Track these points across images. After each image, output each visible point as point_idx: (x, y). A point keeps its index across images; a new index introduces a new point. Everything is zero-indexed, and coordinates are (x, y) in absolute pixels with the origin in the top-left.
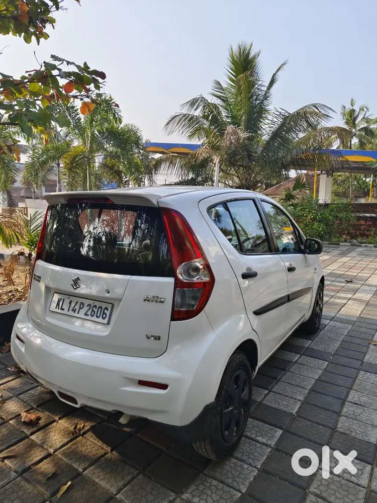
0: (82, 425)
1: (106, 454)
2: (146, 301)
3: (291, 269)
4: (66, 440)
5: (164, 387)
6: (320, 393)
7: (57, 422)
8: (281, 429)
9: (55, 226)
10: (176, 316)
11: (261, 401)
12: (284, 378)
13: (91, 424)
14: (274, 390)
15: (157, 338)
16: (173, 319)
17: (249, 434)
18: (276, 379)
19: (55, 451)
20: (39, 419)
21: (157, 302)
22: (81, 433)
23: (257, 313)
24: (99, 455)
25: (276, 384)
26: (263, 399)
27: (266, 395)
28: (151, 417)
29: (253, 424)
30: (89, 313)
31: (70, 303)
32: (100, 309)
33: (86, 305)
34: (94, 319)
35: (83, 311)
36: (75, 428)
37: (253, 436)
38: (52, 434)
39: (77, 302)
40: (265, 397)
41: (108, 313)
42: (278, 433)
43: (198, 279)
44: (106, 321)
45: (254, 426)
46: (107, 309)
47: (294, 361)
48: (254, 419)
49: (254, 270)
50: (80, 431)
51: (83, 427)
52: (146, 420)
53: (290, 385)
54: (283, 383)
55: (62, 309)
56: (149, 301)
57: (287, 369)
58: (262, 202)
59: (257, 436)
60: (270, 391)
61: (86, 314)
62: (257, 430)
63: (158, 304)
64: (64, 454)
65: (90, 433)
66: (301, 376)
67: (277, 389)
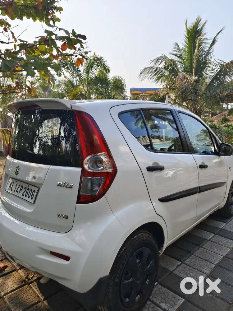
0: (32, 276)
1: (39, 302)
2: (59, 186)
3: (202, 167)
4: (16, 287)
5: (67, 258)
6: (225, 268)
7: (17, 271)
8: (184, 299)
9: (17, 132)
10: (82, 199)
11: (173, 271)
12: (196, 253)
13: (38, 276)
14: (186, 262)
15: (66, 217)
16: (79, 202)
17: (154, 299)
18: (191, 253)
19: (4, 295)
20: (6, 267)
21: (67, 187)
22: (29, 282)
23: (162, 200)
24: (33, 303)
25: (189, 257)
26: (175, 269)
27: (179, 266)
28: (60, 281)
29: (161, 290)
30: (24, 194)
31: (16, 186)
32: (31, 191)
33: (24, 187)
34: (27, 198)
35: (22, 192)
36: (26, 278)
37: (158, 302)
38: (9, 280)
39: (20, 186)
40: (177, 267)
41: (35, 194)
42: (179, 302)
43: (101, 169)
44: (32, 201)
45: (161, 293)
46: (34, 191)
47: (208, 239)
48: (163, 286)
49: (161, 164)
50: (28, 281)
51: (32, 278)
52: (57, 283)
53: (200, 259)
54: (195, 257)
55: (12, 190)
56: (61, 186)
57: (200, 245)
58: (180, 113)
59: (162, 302)
60: (182, 263)
61: (23, 195)
62: (163, 297)
63: (68, 188)
64: (9, 298)
65: (35, 283)
66: (212, 253)
67: (189, 262)
